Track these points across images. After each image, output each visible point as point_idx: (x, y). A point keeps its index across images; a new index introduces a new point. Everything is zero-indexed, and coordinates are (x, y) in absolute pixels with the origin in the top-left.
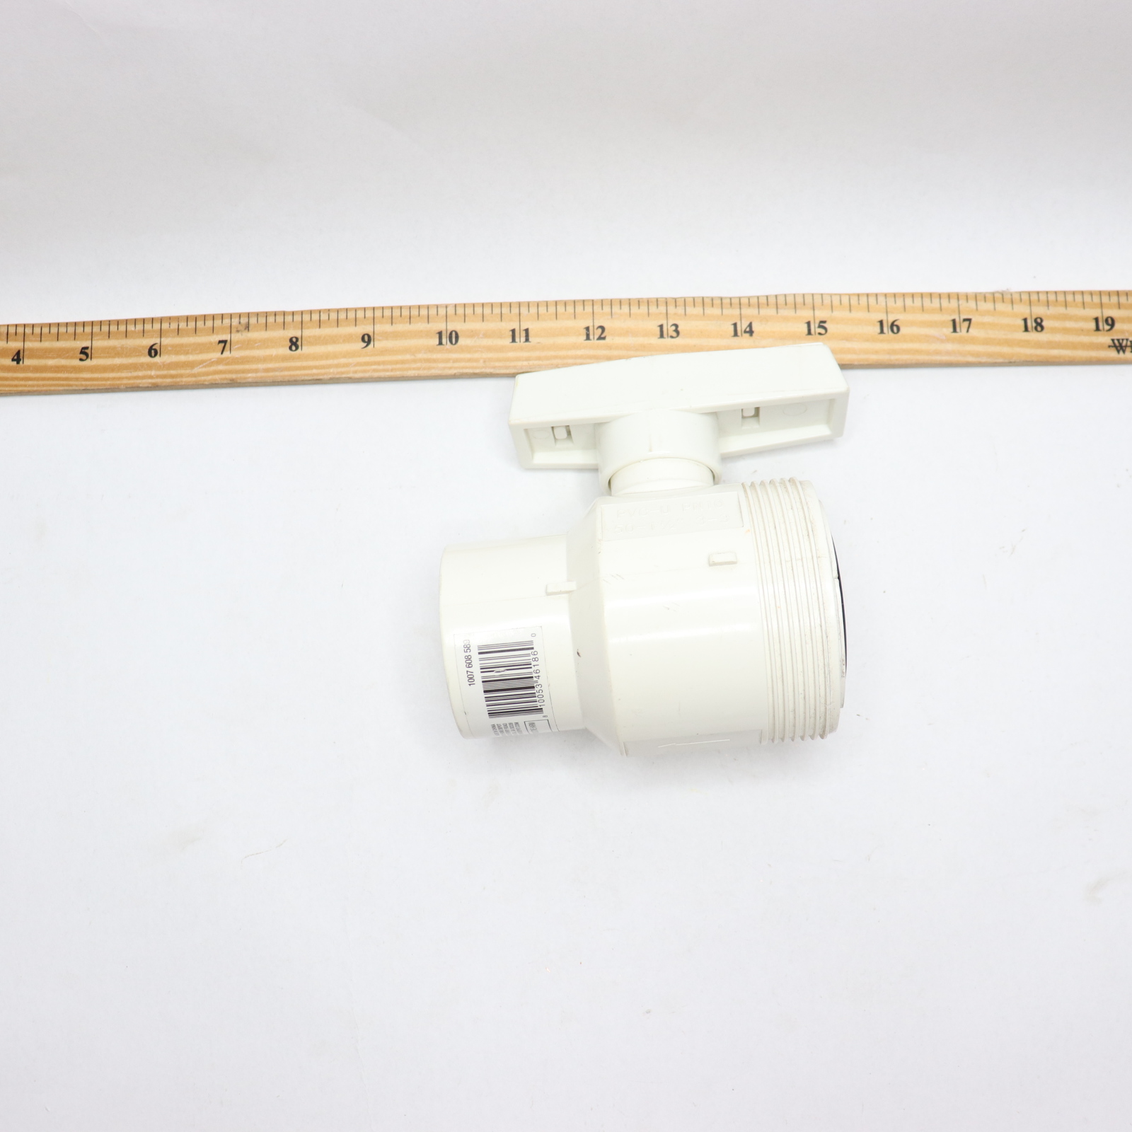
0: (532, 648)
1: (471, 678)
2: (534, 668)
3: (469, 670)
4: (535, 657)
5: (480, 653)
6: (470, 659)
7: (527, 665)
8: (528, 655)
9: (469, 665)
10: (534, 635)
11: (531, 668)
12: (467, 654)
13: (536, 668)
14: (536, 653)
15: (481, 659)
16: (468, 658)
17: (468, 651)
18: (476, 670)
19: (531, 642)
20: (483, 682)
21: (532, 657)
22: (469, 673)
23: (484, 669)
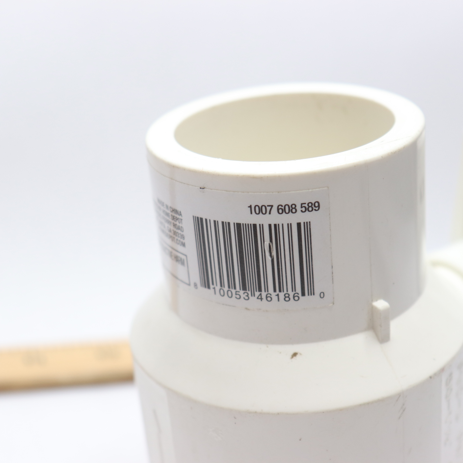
0: (303, 294)
1: (260, 210)
2: (274, 295)
3: (275, 209)
4: (291, 297)
5: (299, 225)
6: (290, 211)
7: (279, 286)
8: (294, 288)
9: (282, 210)
10: (322, 295)
11: (275, 291)
12: (298, 208)
13: (275, 298)
14: (296, 298)
15: (290, 226)
16: (292, 209)
17: (303, 209)
18: (274, 218)
19: (312, 293)
20: (255, 226)
21: (291, 294)
22: (268, 208)
23: (275, 229)
